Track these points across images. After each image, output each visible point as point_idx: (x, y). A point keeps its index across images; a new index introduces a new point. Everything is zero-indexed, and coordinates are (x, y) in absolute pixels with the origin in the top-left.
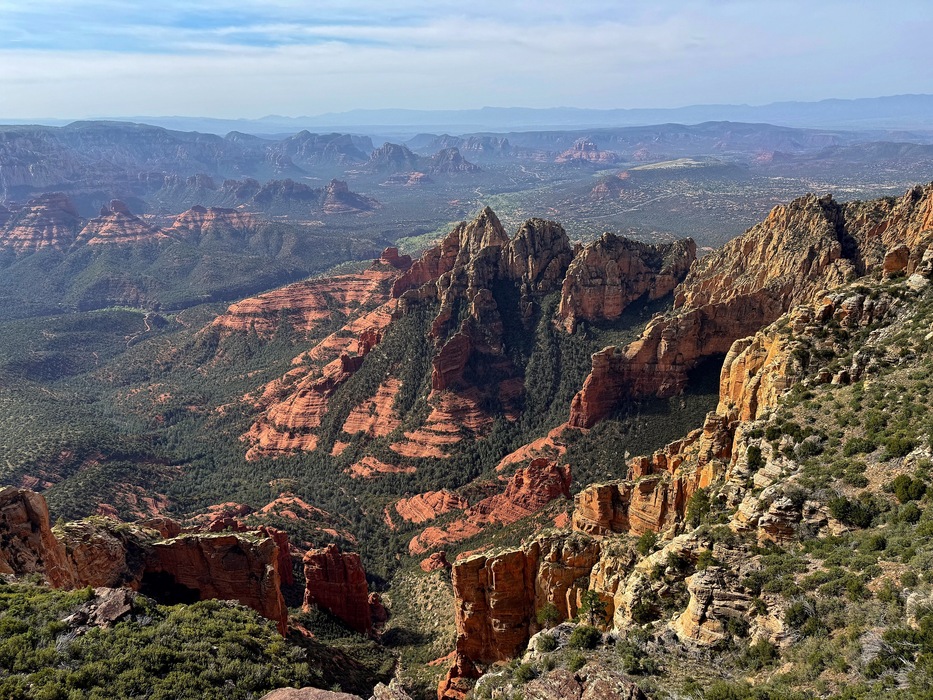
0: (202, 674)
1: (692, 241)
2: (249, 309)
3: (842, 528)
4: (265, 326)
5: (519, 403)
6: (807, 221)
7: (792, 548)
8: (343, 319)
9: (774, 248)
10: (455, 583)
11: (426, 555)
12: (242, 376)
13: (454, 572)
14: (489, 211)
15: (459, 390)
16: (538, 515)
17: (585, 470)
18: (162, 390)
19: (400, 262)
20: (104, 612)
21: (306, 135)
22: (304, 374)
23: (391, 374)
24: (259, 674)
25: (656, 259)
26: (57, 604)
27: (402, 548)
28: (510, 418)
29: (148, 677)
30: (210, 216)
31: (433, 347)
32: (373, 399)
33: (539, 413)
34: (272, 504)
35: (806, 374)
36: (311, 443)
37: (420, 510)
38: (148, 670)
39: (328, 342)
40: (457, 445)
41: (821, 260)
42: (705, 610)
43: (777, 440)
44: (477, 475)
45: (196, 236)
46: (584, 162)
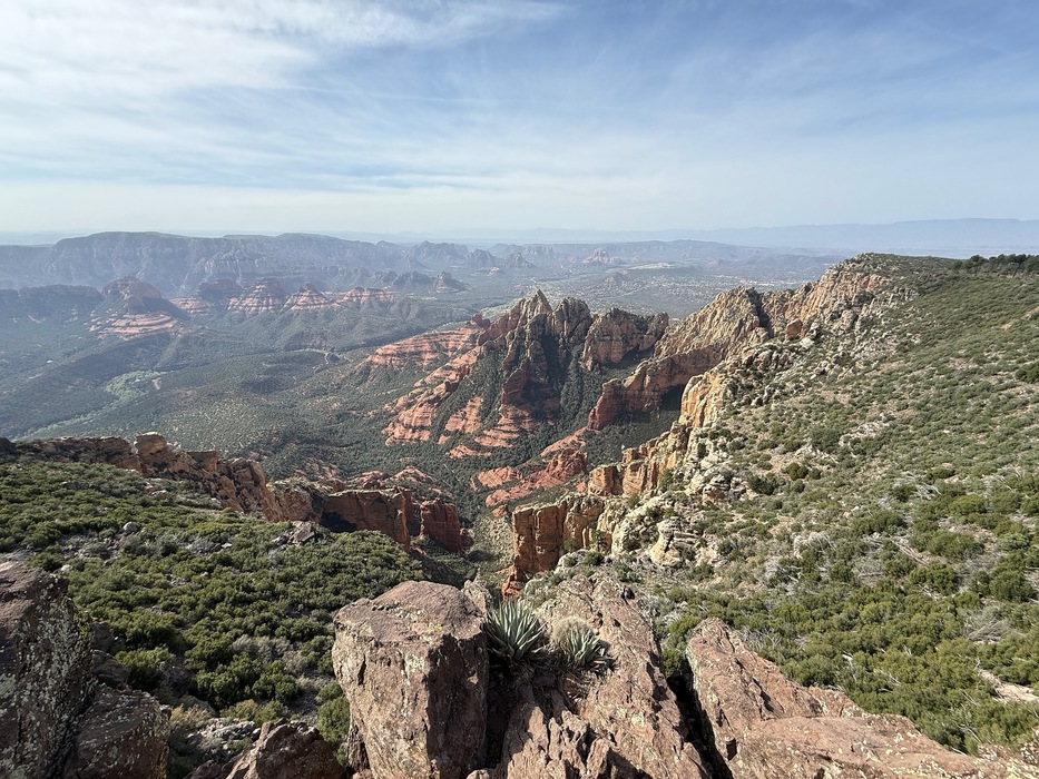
0: (357, 575)
1: (666, 314)
2: (389, 352)
3: (756, 495)
4: (398, 362)
5: (556, 414)
6: (739, 303)
7: (724, 507)
8: (447, 359)
9: (718, 320)
10: (514, 524)
11: (497, 507)
12: (384, 393)
13: (513, 518)
14: (540, 292)
15: (519, 405)
16: (567, 484)
17: (597, 456)
18: (335, 401)
19: (483, 324)
20: (298, 536)
22: (422, 393)
23: (476, 394)
25: (644, 325)
26: (269, 531)
27: (481, 502)
28: (550, 423)
29: (325, 576)
30: (366, 293)
31: (503, 377)
32: (464, 410)
33: (569, 420)
34: (401, 473)
35: (736, 399)
36: (426, 436)
37: (493, 479)
38: (325, 572)
39: (437, 373)
40: (517, 439)
41: (747, 328)
42: (669, 543)
43: (716, 440)
44: (529, 458)
45: (358, 305)
46: (600, 263)
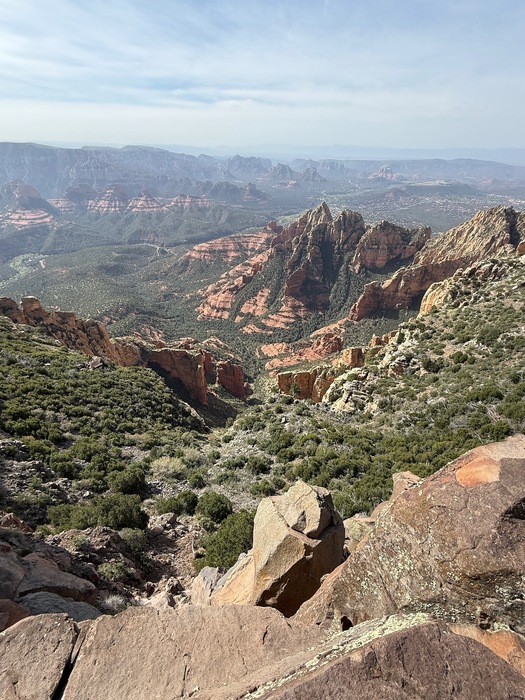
1: (430, 229)
2: (203, 249)
3: (425, 372)
4: (210, 257)
5: (326, 306)
6: (495, 221)
8: (246, 257)
9: (473, 235)
11: (272, 370)
12: (198, 281)
14: (324, 204)
15: (297, 297)
16: (325, 359)
18: (163, 285)
19: (277, 229)
21: (238, 157)
22: (225, 283)
23: (265, 286)
25: (408, 237)
27: (262, 366)
28: (320, 313)
30: (188, 200)
31: (287, 274)
32: (256, 298)
33: (335, 312)
34: (207, 340)
36: (226, 315)
37: (272, 351)
38: (103, 386)
39: (238, 268)
40: (293, 323)
41: (497, 244)
42: (349, 398)
43: (413, 331)
44: (301, 338)
45: (182, 210)
46: (384, 180)
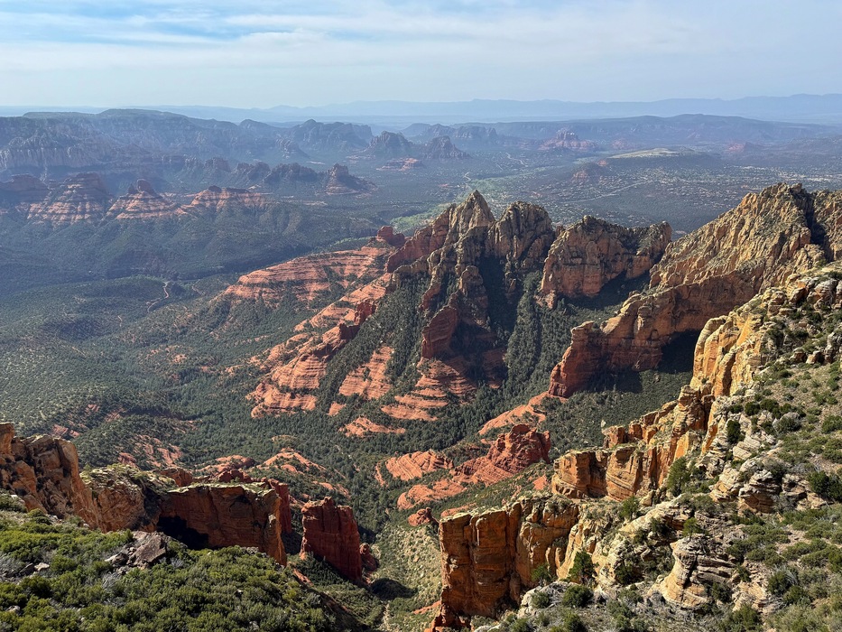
0: (229, 615)
1: (667, 225)
2: (258, 280)
3: (821, 501)
4: (271, 295)
5: (501, 373)
6: (779, 208)
7: (773, 521)
8: (342, 291)
9: (746, 233)
10: (441, 538)
11: (414, 511)
12: (250, 341)
13: (440, 528)
14: (477, 195)
15: (445, 358)
16: (519, 478)
17: (563, 437)
18: (178, 352)
19: (394, 240)
20: (143, 554)
21: (312, 123)
22: (305, 340)
23: (384, 342)
24: (279, 617)
25: (633, 241)
26: (100, 546)
27: (391, 503)
28: (494, 387)
29: (183, 615)
30: (225, 195)
31: (423, 318)
32: (367, 365)
33: (520, 382)
34: (274, 458)
35: (781, 353)
36: (310, 403)
37: (409, 469)
38: (183, 609)
39: (327, 312)
40: (443, 409)
41: (791, 246)
42: (689, 575)
43: (756, 416)
44: (461, 438)
45: (212, 213)
46: (565, 150)
